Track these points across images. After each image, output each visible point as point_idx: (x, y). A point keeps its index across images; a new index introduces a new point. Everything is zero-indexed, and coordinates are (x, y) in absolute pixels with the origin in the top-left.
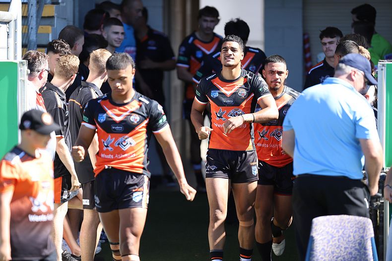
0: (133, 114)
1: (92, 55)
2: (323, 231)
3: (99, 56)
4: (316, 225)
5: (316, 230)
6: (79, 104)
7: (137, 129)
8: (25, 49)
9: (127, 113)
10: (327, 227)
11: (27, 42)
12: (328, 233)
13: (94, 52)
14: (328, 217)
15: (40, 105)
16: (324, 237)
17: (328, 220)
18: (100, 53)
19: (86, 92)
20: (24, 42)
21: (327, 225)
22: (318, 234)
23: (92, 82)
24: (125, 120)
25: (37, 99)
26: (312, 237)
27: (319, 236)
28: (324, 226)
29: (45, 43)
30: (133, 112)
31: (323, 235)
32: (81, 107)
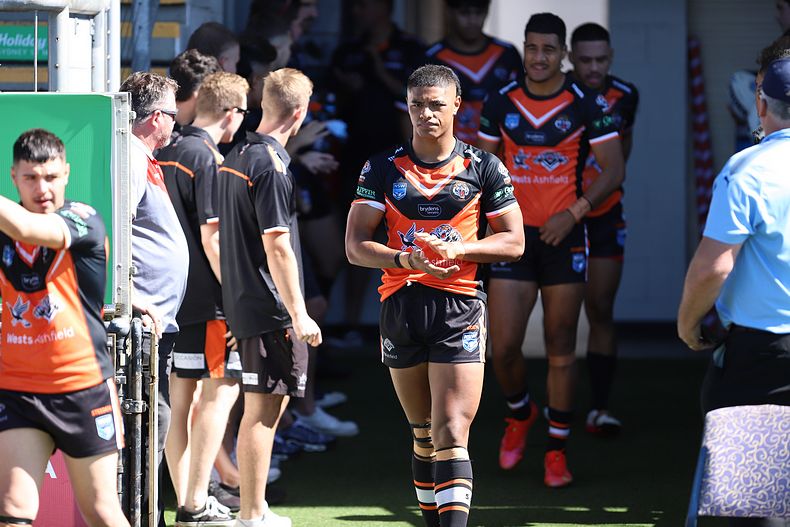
0: (457, 181)
1: (267, 81)
2: (727, 437)
3: (281, 83)
4: (714, 424)
5: (712, 435)
6: (246, 178)
7: (465, 210)
8: (127, 70)
9: (446, 181)
10: (735, 430)
11: (130, 56)
12: (737, 440)
13: (272, 74)
14: (737, 408)
15: (155, 183)
16: (729, 448)
17: (737, 415)
18: (284, 78)
19: (258, 154)
20: (125, 55)
21: (734, 424)
22: (716, 444)
23: (270, 135)
24: (444, 192)
25: (148, 171)
26: (706, 449)
27: (719, 447)
28: (730, 426)
29: (165, 56)
30: (456, 178)
31: (726, 445)
32: (251, 184)
